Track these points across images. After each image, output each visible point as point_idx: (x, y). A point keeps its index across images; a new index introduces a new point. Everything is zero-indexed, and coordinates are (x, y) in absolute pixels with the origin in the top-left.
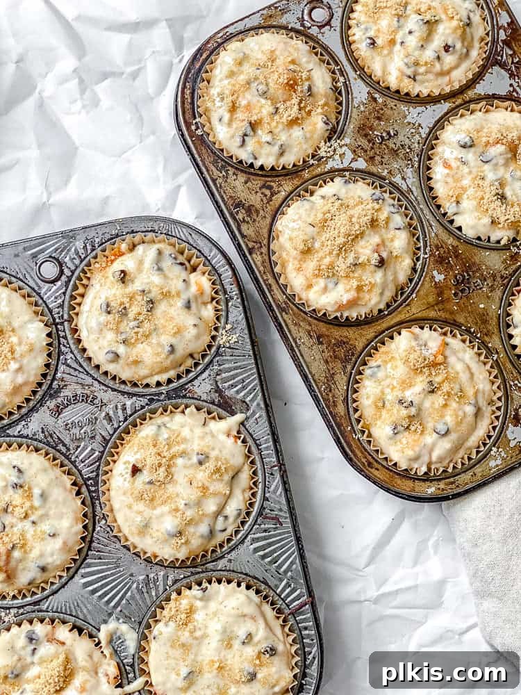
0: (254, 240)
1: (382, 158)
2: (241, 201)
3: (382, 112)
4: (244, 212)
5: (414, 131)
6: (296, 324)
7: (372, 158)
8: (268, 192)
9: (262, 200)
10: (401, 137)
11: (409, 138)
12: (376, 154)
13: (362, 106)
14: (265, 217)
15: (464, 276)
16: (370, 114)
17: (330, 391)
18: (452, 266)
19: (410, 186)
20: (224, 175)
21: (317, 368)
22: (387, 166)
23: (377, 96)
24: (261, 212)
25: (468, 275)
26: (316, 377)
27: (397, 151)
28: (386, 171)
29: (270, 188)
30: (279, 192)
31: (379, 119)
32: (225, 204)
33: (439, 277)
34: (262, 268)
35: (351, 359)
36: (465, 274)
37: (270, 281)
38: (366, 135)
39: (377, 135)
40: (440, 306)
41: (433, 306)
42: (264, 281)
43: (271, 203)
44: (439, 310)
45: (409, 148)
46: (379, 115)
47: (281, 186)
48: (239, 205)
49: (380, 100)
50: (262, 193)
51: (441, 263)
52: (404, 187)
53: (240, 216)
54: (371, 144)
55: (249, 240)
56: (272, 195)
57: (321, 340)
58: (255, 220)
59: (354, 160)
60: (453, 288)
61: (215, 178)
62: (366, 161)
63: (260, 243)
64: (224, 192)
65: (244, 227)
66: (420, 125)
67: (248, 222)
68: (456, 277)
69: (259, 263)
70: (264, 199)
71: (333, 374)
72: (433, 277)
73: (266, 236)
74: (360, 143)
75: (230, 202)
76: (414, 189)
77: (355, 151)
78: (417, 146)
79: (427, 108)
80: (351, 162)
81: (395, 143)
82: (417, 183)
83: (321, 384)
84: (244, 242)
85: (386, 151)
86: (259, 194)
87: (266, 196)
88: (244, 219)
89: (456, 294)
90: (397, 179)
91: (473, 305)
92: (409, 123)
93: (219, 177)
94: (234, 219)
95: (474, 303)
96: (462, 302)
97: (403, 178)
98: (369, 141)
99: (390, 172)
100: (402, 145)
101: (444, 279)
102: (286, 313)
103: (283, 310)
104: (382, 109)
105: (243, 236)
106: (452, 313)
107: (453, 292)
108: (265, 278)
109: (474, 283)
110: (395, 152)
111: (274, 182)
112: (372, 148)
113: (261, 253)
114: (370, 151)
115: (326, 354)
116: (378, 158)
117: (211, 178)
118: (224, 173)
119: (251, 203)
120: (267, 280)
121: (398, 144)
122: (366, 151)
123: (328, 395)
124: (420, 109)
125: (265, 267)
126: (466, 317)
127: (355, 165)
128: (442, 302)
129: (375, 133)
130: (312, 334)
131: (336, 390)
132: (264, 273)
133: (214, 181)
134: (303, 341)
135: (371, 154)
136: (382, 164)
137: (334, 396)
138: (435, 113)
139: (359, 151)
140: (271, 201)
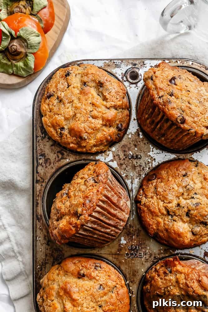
0: (41, 177)
1: (127, 167)
2: (45, 154)
3: (139, 143)
4: (43, 160)
5: (150, 161)
6: (40, 229)
7: (121, 165)
8: (60, 156)
9: (55, 158)
10: (141, 161)
11: (145, 163)
12: (124, 163)
13: (130, 135)
14: (53, 168)
15: (136, 248)
16: (132, 141)
17: (41, 270)
18: (132, 239)
19: (133, 188)
20: (43, 136)
21: (41, 256)
22: (127, 172)
23: (141, 133)
24: (52, 164)
25: (139, 248)
26: (38, 260)
27: (136, 167)
28: (125, 175)
29: (63, 154)
30: (66, 158)
31: (135, 146)
32: (36, 152)
33: (123, 241)
34: (38, 193)
35: (59, 260)
36: (138, 247)
37: (39, 201)
38: (124, 151)
39: (130, 154)
40: (116, 256)
41: (112, 254)
42: (36, 200)
43: (59, 162)
44: (115, 258)
45: (143, 169)
46: (137, 144)
47: (69, 156)
48: (43, 155)
49: (141, 137)
50: (57, 155)
51: (128, 235)
52: (130, 188)
53: (41, 161)
54: (124, 157)
55: (39, 176)
56: (62, 158)
57: (49, 243)
58: (46, 167)
59: (112, 161)
60: (128, 251)
61: (38, 135)
62: (118, 164)
63: (44, 180)
64: (39, 145)
65: (40, 168)
66: (155, 159)
67: (43, 166)
68: (132, 246)
69: (38, 190)
70: (57, 158)
71: (47, 263)
72: (120, 240)
73: (48, 178)
74: (119, 154)
75: (39, 152)
76: (134, 191)
77: (115, 156)
78: (147, 169)
79: (162, 152)
80: (110, 161)
81: (137, 162)
82: (137, 189)
83: (38, 264)
84: (36, 175)
85: (130, 164)
86: (56, 155)
87: (58, 157)
88: (42, 163)
89: (127, 254)
90: (128, 182)
91: (133, 264)
92: (150, 156)
93: (40, 136)
94: (37, 161)
95: (134, 263)
96: (129, 259)
97: (132, 183)
98: (125, 155)
99: (126, 176)
100: (140, 165)
101: (125, 244)
102: (39, 221)
103: (38, 219)
104: (140, 142)
105: (37, 172)
106: (120, 262)
107: (126, 253)
108: (37, 199)
109: (139, 253)
110: (134, 167)
111: (66, 152)
112: (124, 159)
113: (42, 185)
114: (123, 160)
115: (48, 252)
116: (124, 166)
117: (36, 134)
118: (43, 135)
119: (49, 157)
120: (38, 200)
121: (139, 164)
122: (120, 159)
123: (39, 272)
124: (158, 151)
125: (40, 193)
126: (126, 268)
127: (111, 163)
128: (118, 254)
129: (130, 152)
130: (46, 238)
131: (44, 272)
132: (38, 196)
133: (37, 137)
134: (40, 239)
135: (122, 162)
136: (125, 170)
137: (41, 274)
138: (165, 157)
139: (117, 157)
140: (60, 161)
